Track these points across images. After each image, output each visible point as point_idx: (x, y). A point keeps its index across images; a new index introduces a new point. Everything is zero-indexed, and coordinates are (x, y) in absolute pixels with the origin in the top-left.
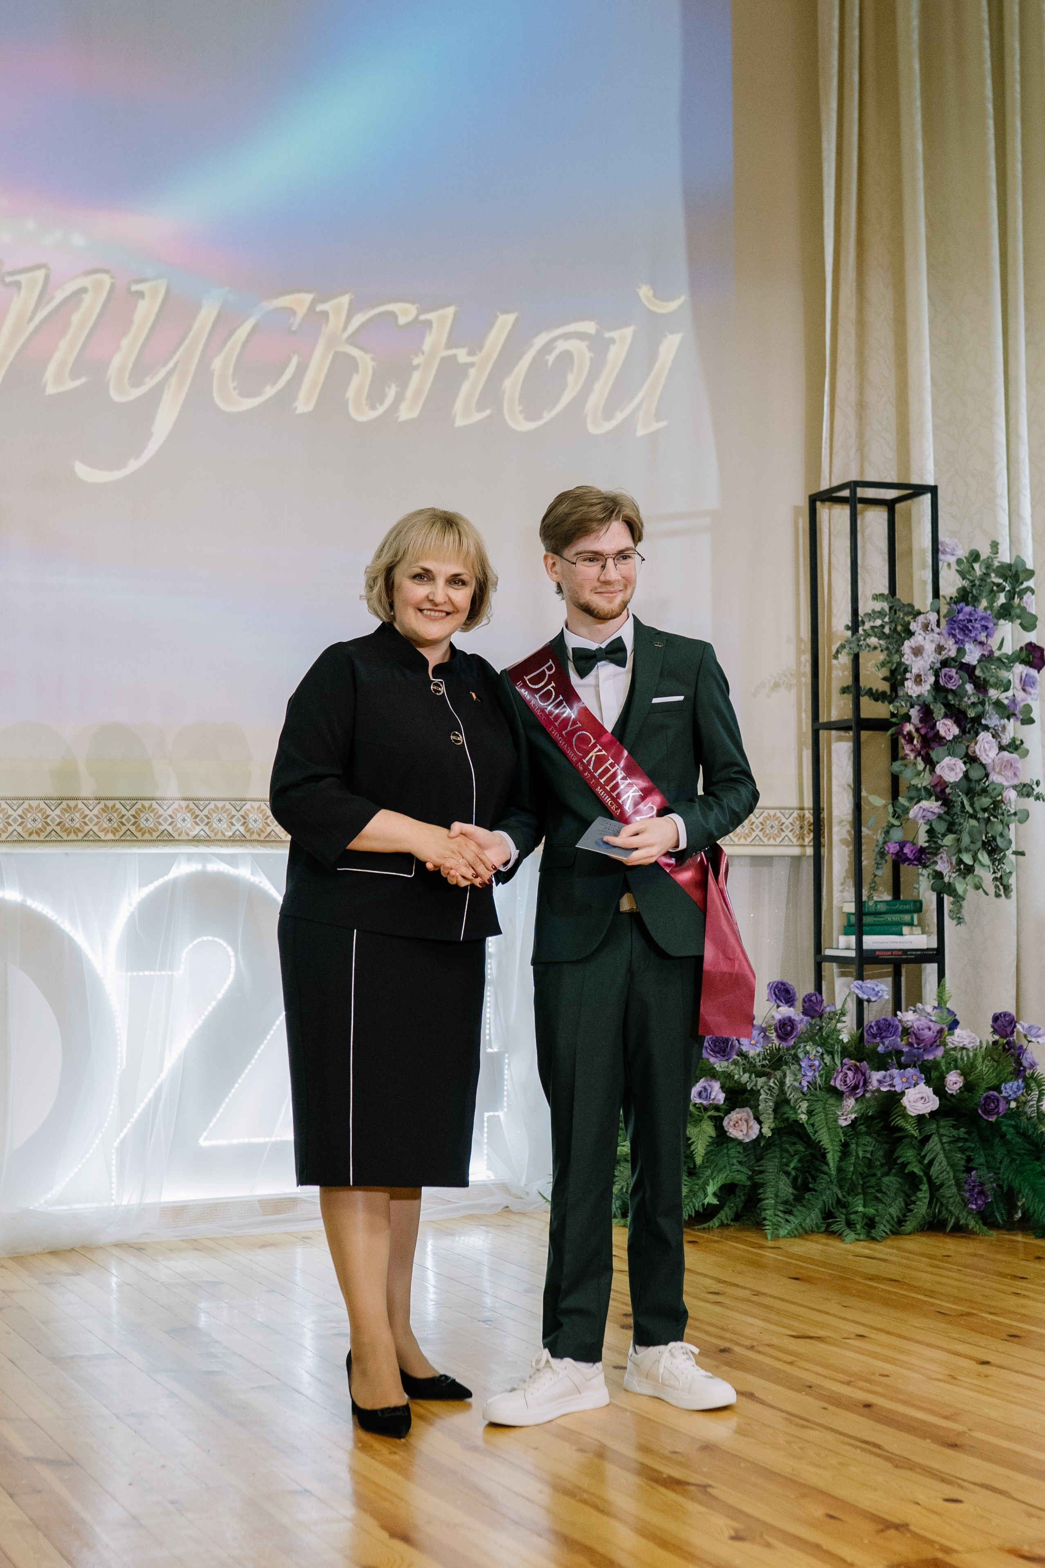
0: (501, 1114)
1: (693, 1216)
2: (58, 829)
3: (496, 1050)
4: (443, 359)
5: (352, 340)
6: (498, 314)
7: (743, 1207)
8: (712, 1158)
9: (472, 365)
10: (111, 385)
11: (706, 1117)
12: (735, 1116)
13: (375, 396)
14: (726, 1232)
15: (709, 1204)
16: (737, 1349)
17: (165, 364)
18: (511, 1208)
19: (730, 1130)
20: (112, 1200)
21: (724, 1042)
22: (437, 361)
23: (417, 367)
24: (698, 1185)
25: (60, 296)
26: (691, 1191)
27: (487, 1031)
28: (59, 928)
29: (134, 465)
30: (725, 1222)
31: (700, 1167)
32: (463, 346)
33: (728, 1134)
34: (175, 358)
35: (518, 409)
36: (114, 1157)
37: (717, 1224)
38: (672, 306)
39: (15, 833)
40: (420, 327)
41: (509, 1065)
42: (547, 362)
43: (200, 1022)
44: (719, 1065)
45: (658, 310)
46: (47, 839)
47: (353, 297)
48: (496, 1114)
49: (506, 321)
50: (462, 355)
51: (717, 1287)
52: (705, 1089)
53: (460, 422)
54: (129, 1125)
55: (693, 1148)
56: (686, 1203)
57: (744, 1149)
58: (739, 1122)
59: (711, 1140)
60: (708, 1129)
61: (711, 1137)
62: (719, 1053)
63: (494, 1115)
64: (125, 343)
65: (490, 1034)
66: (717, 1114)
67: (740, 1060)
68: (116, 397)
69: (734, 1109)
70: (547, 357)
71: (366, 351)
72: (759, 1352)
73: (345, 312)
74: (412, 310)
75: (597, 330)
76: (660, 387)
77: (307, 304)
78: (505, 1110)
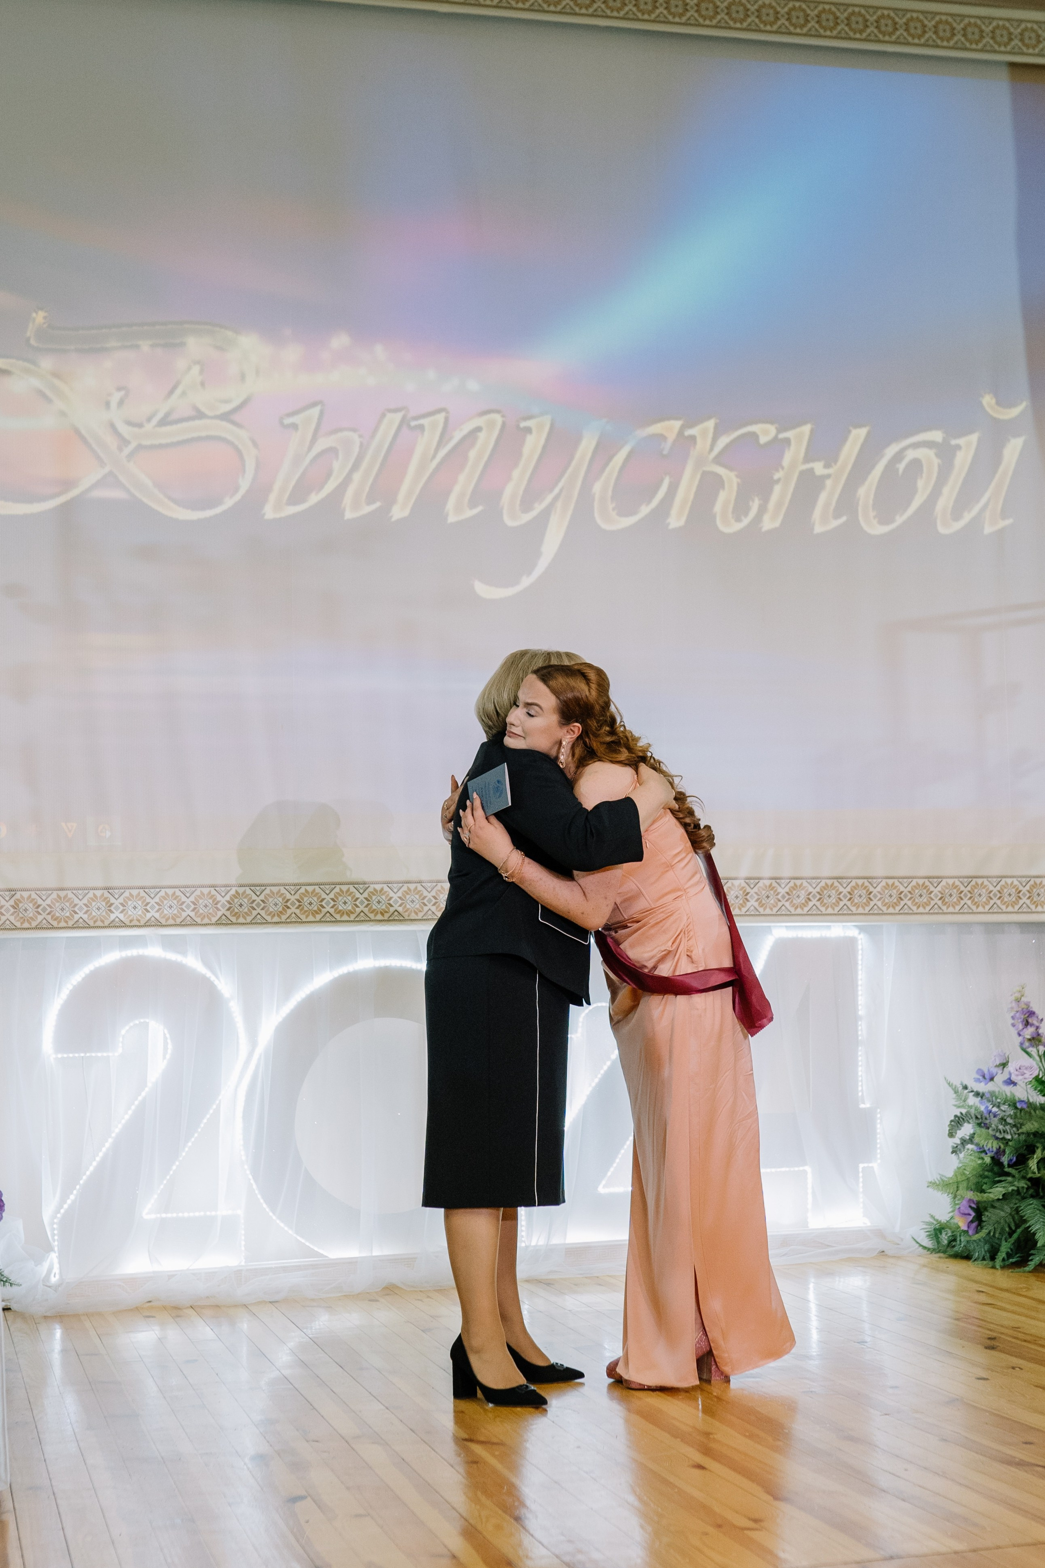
0: (875, 1165)
3: (868, 1105)
4: (802, 473)
5: (717, 460)
6: (851, 428)
9: (828, 476)
10: (505, 512)
13: (740, 508)
17: (551, 490)
18: (886, 1252)
20: (524, 1242)
22: (796, 474)
23: (779, 480)
25: (458, 436)
27: (860, 1088)
29: (526, 582)
32: (818, 460)
34: (560, 485)
35: (872, 514)
38: (1015, 412)
39: (430, 912)
40: (779, 445)
41: (881, 1120)
42: (898, 469)
43: (597, 1080)
45: (1001, 417)
47: (718, 421)
48: (870, 1165)
49: (859, 434)
50: (819, 468)
53: (818, 529)
63: (868, 1167)
64: (516, 474)
65: (862, 1090)
68: (509, 522)
70: (897, 466)
71: (731, 469)
73: (711, 435)
74: (772, 430)
75: (944, 439)
76: (1005, 488)
77: (676, 431)
78: (879, 1161)
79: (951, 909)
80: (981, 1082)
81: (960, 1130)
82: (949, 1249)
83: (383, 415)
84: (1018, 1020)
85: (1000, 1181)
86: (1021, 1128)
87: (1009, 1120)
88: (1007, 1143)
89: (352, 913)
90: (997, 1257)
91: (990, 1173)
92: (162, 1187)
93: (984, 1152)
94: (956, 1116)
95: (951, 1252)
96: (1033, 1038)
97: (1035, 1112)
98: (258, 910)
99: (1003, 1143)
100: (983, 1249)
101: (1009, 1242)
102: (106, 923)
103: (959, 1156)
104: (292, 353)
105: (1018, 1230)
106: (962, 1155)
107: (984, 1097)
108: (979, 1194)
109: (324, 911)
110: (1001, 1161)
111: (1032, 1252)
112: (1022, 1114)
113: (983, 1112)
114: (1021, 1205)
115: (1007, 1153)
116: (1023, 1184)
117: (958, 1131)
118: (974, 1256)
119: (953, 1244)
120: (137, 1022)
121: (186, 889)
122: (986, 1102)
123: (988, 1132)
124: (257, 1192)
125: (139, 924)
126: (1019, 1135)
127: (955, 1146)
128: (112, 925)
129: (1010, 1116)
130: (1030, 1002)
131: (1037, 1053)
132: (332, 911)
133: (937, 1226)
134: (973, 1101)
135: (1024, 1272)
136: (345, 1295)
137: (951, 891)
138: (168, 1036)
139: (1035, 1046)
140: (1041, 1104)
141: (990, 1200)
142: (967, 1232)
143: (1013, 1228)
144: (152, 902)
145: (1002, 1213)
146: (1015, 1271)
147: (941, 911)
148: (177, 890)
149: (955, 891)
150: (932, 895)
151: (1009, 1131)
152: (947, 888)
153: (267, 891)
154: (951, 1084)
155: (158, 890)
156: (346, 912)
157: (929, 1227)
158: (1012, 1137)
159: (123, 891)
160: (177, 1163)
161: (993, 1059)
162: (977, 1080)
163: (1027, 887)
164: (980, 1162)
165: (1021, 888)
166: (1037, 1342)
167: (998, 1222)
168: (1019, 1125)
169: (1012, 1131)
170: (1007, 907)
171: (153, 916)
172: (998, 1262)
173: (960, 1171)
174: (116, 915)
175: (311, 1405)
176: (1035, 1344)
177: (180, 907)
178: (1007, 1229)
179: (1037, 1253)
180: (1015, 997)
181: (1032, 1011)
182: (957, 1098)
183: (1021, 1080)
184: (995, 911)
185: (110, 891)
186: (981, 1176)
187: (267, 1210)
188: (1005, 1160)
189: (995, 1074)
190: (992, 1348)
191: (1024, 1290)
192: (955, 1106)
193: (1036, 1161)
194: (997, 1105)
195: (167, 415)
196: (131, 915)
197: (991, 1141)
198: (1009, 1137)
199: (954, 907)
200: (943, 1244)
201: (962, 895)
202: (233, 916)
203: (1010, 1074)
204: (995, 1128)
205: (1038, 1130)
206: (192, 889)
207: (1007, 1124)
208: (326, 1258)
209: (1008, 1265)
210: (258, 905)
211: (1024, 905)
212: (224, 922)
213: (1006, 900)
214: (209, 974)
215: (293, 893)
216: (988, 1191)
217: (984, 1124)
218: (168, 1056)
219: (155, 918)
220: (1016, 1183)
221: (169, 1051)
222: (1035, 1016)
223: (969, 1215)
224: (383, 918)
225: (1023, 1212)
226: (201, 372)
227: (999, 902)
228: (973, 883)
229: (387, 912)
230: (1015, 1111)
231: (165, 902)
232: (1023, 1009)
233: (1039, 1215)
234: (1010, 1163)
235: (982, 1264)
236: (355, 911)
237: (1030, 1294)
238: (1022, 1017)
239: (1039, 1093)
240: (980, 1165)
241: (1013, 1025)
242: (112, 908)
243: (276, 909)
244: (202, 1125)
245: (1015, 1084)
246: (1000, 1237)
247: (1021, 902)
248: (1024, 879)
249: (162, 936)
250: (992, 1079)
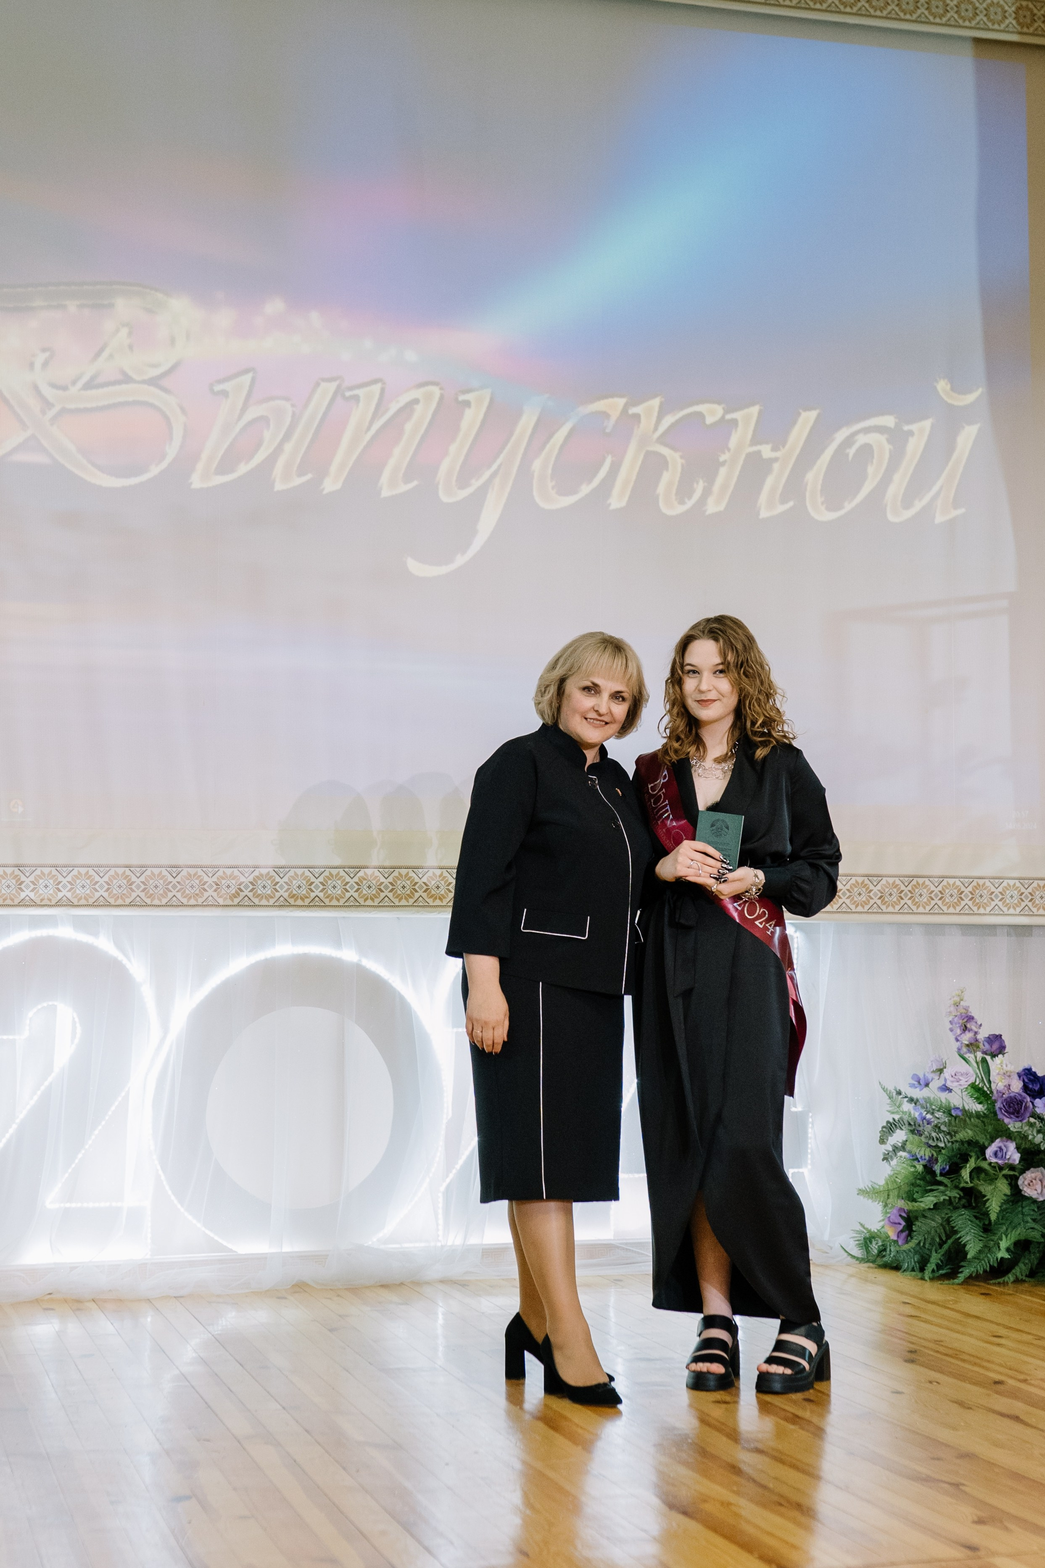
0: (805, 1171)
1: (988, 1270)
2: (390, 895)
3: (799, 1109)
4: (749, 455)
5: (662, 440)
6: (801, 411)
7: (1038, 1264)
8: (1008, 1214)
9: (776, 460)
10: (440, 487)
11: (1001, 1175)
12: (1029, 1176)
13: (684, 490)
14: (1021, 1287)
15: (1002, 1258)
16: (1011, 1382)
17: (489, 466)
19: (1025, 1189)
20: (439, 1241)
21: (1018, 1104)
22: (743, 457)
23: (725, 462)
24: (993, 1241)
25: (394, 407)
26: (985, 1246)
28: (392, 987)
29: (460, 560)
30: (1020, 1277)
31: (996, 1223)
32: (767, 443)
33: (1023, 1193)
34: (499, 461)
35: (820, 500)
36: (441, 1200)
37: (1012, 1279)
38: (971, 398)
39: (352, 899)
40: (726, 426)
41: (813, 1124)
42: (848, 455)
44: (1013, 1125)
45: (956, 403)
46: (380, 904)
47: (663, 399)
48: (801, 1170)
49: (808, 418)
50: (766, 451)
51: (1002, 1332)
52: (1000, 1148)
53: (764, 514)
54: (454, 1171)
55: (988, 1204)
56: (981, 1258)
57: (1038, 1208)
58: (1034, 1181)
59: (1005, 1198)
60: (1003, 1187)
61: (1005, 1195)
62: (1013, 1114)
63: (798, 1172)
64: (453, 448)
66: (1012, 1173)
67: (1037, 1123)
68: (445, 499)
69: (1028, 1169)
70: (848, 451)
71: (676, 450)
72: (1030, 1384)
73: (655, 414)
74: (719, 410)
75: (896, 424)
76: (958, 477)
77: (620, 407)
78: (809, 1167)
79: (891, 909)
80: (916, 1088)
81: (892, 1136)
82: (878, 1259)
83: (318, 384)
84: (956, 1024)
85: (932, 1190)
86: (955, 1136)
87: (943, 1128)
88: (940, 1151)
89: (272, 897)
90: (926, 1268)
91: (922, 1183)
92: (67, 1175)
93: (917, 1159)
94: (888, 1122)
95: (880, 1261)
96: (971, 1044)
97: (970, 1120)
98: (174, 893)
99: (935, 1151)
100: (912, 1260)
101: (939, 1253)
102: (16, 902)
103: (890, 1163)
104: (225, 318)
105: (949, 1241)
106: (894, 1162)
107: (918, 1104)
108: (909, 1203)
109: (242, 894)
110: (934, 1169)
111: (963, 1264)
112: (957, 1121)
113: (916, 1118)
114: (953, 1215)
115: (940, 1161)
116: (955, 1194)
117: (890, 1138)
118: (903, 1267)
119: (884, 1254)
120: (45, 1004)
121: (100, 868)
122: (920, 1108)
123: (921, 1139)
124: (165, 1183)
125: (50, 904)
126: (952, 1143)
127: (887, 1153)
128: (22, 904)
129: (945, 1123)
130: (969, 1007)
131: (975, 1059)
132: (250, 895)
133: (867, 1235)
134: (907, 1107)
135: (953, 1284)
136: (252, 1292)
137: (891, 890)
138: (77, 1020)
139: (973, 1052)
140: (977, 1112)
141: (922, 1209)
142: (896, 1242)
143: (944, 1239)
144: (65, 881)
145: (933, 1222)
146: (944, 1283)
147: (880, 911)
148: (90, 869)
149: (895, 890)
150: (871, 894)
151: (942, 1140)
152: (887, 888)
153: (184, 873)
154: (885, 1089)
155: (71, 869)
156: (265, 896)
157: (859, 1236)
158: (945, 1145)
159: (34, 869)
160: (83, 1151)
161: (930, 1064)
162: (912, 1086)
163: (970, 889)
164: (912, 1169)
165: (963, 889)
166: (957, 1356)
167: (928, 1232)
168: (953, 1133)
169: (945, 1138)
170: (948, 908)
171: (65, 895)
172: (927, 1273)
173: (892, 1179)
174: (27, 893)
175: (206, 1403)
176: (957, 1358)
177: (93, 887)
178: (938, 1240)
179: (967, 1265)
180: (954, 1001)
181: (970, 1016)
182: (891, 1103)
183: (956, 1087)
184: (936, 911)
185: (21, 868)
186: (913, 1184)
187: (176, 1202)
188: (937, 1168)
189: (930, 1080)
190: (912, 1361)
191: (951, 1303)
192: (889, 1111)
193: (968, 1170)
194: (932, 1111)
195: (93, 378)
196: (41, 895)
197: (923, 1149)
198: (942, 1145)
199: (894, 907)
200: (874, 1253)
201: (902, 895)
202: (148, 897)
203: (946, 1080)
204: (928, 1136)
205: (971, 1139)
206: (106, 868)
207: (940, 1131)
208: (234, 1253)
209: (938, 1277)
210: (174, 887)
211: (967, 907)
212: (138, 903)
213: (947, 900)
214: (120, 957)
215: (210, 875)
216: (919, 1200)
217: (917, 1131)
218: (76, 1041)
219: (67, 897)
220: (948, 1193)
221: (78, 1035)
222: (974, 1021)
223: (900, 1224)
224: (302, 904)
225: (955, 1222)
226: (130, 334)
227: (940, 903)
228: (914, 882)
229: (307, 897)
230: (950, 1119)
231: (78, 881)
232: (961, 1013)
233: (971, 1226)
234: (943, 1172)
235: (911, 1276)
236: (275, 896)
237: (957, 1307)
238: (961, 1021)
239: (975, 1101)
240: (913, 1172)
241: (951, 1030)
242: (22, 886)
243: (192, 891)
244: (110, 1113)
245: (950, 1090)
246: (930, 1248)
247: (963, 903)
248: (967, 880)
249: (73, 915)
250: (927, 1085)
